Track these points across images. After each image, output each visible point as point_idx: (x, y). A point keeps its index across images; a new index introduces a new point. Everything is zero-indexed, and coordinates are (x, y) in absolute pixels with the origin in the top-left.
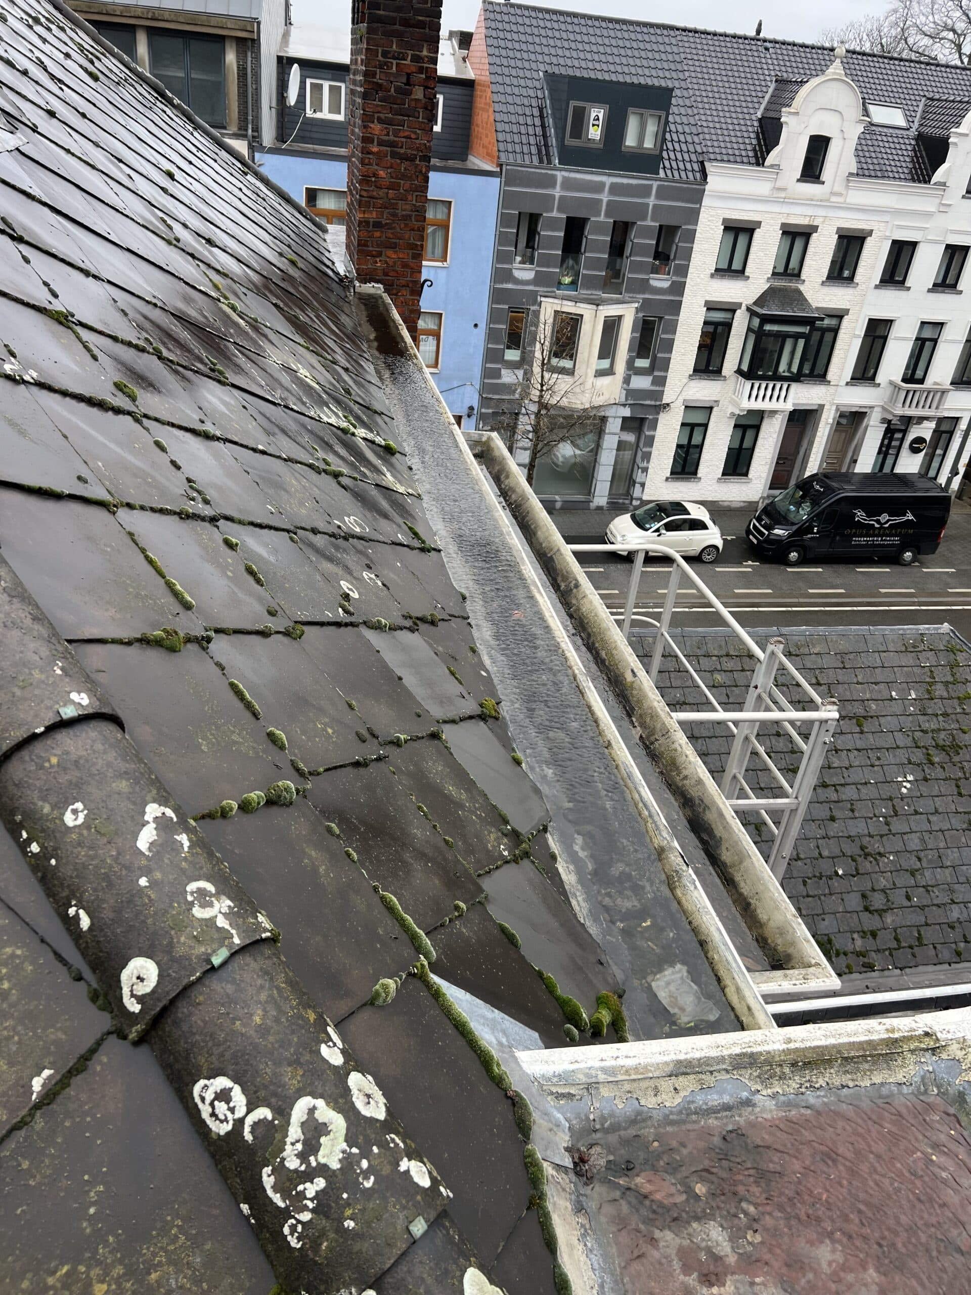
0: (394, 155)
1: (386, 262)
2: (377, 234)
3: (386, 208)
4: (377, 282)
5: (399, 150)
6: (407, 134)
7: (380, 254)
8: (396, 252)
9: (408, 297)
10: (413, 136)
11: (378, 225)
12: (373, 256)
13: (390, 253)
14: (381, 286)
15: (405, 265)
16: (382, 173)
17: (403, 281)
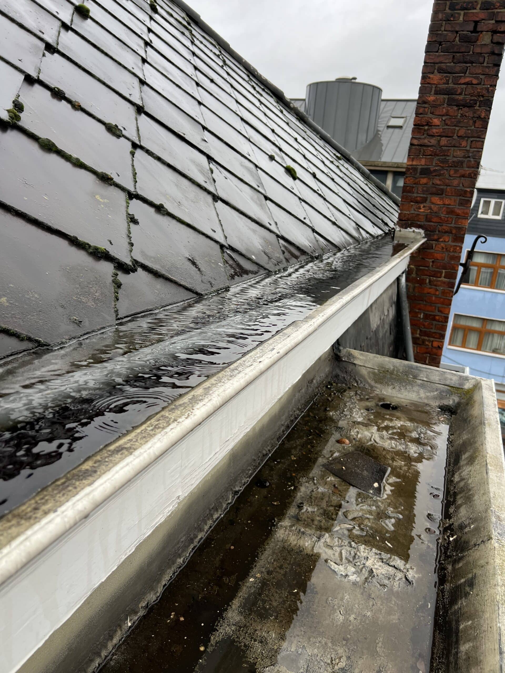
0: (451, 103)
1: (430, 208)
2: (424, 181)
3: (436, 155)
4: (419, 227)
5: (457, 97)
6: (467, 80)
7: (424, 200)
8: (441, 199)
9: (450, 243)
10: (475, 81)
11: (425, 172)
12: (417, 202)
13: (436, 199)
14: (422, 231)
15: (451, 212)
16: (436, 121)
17: (445, 227)
